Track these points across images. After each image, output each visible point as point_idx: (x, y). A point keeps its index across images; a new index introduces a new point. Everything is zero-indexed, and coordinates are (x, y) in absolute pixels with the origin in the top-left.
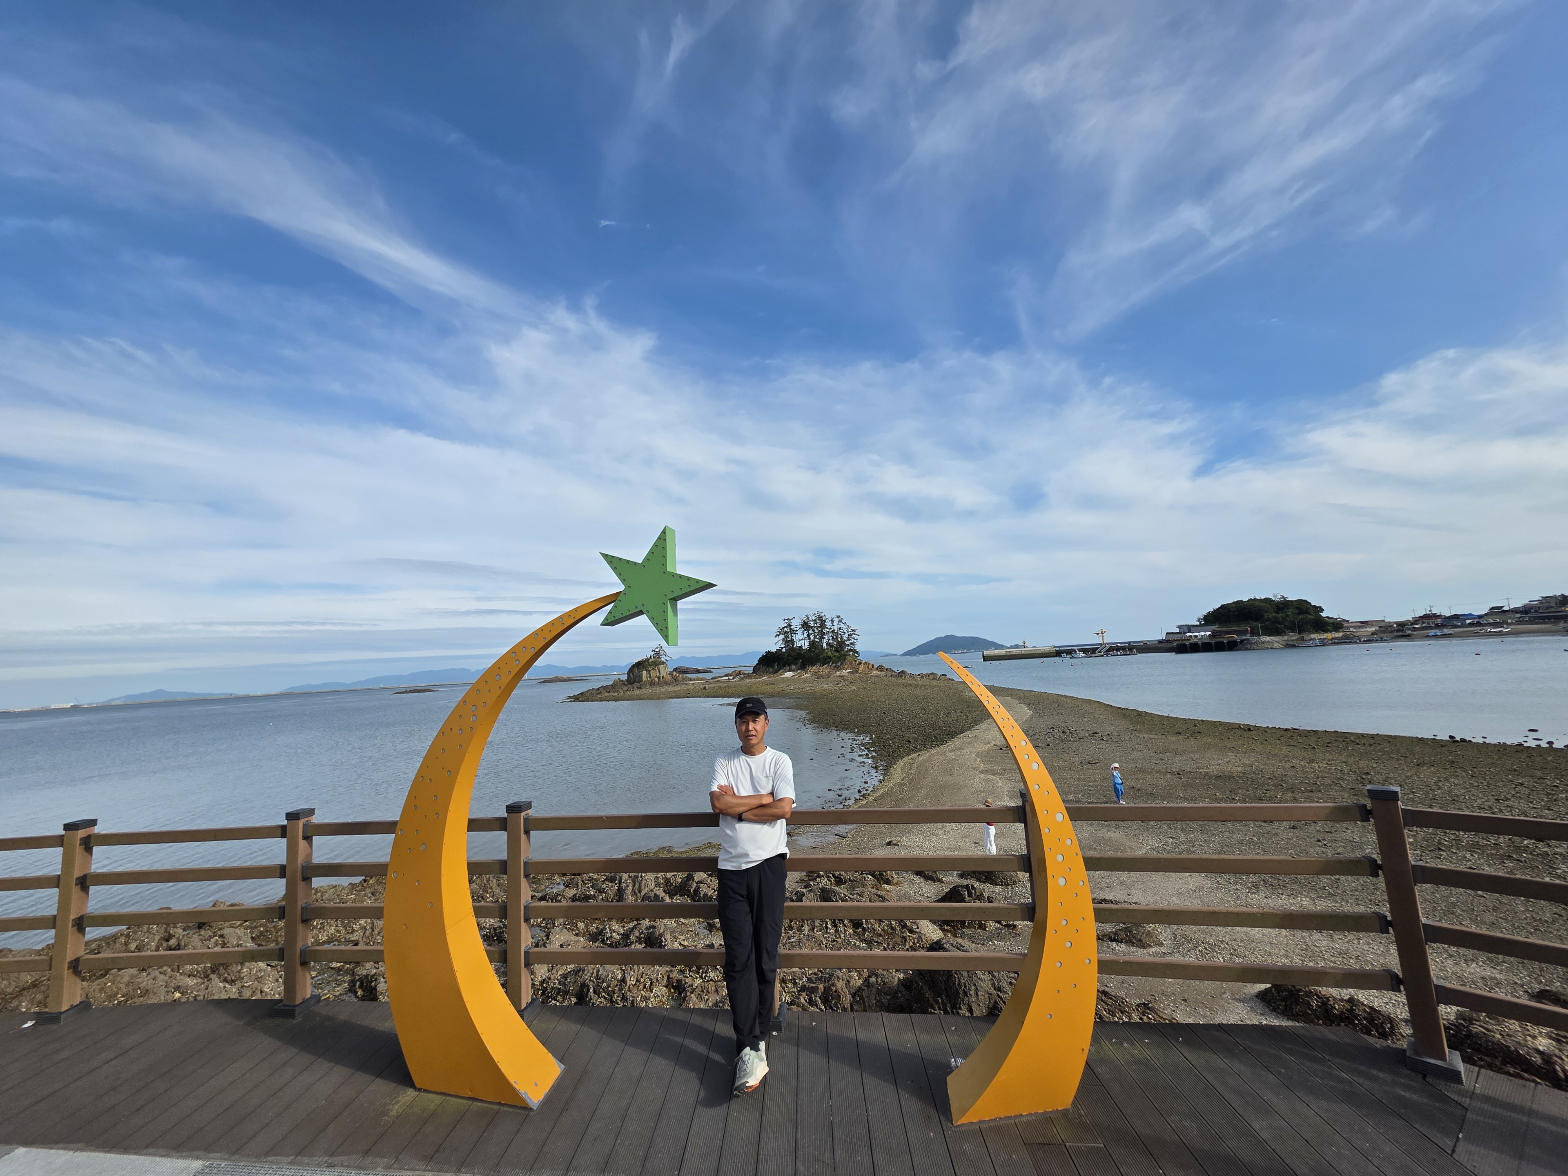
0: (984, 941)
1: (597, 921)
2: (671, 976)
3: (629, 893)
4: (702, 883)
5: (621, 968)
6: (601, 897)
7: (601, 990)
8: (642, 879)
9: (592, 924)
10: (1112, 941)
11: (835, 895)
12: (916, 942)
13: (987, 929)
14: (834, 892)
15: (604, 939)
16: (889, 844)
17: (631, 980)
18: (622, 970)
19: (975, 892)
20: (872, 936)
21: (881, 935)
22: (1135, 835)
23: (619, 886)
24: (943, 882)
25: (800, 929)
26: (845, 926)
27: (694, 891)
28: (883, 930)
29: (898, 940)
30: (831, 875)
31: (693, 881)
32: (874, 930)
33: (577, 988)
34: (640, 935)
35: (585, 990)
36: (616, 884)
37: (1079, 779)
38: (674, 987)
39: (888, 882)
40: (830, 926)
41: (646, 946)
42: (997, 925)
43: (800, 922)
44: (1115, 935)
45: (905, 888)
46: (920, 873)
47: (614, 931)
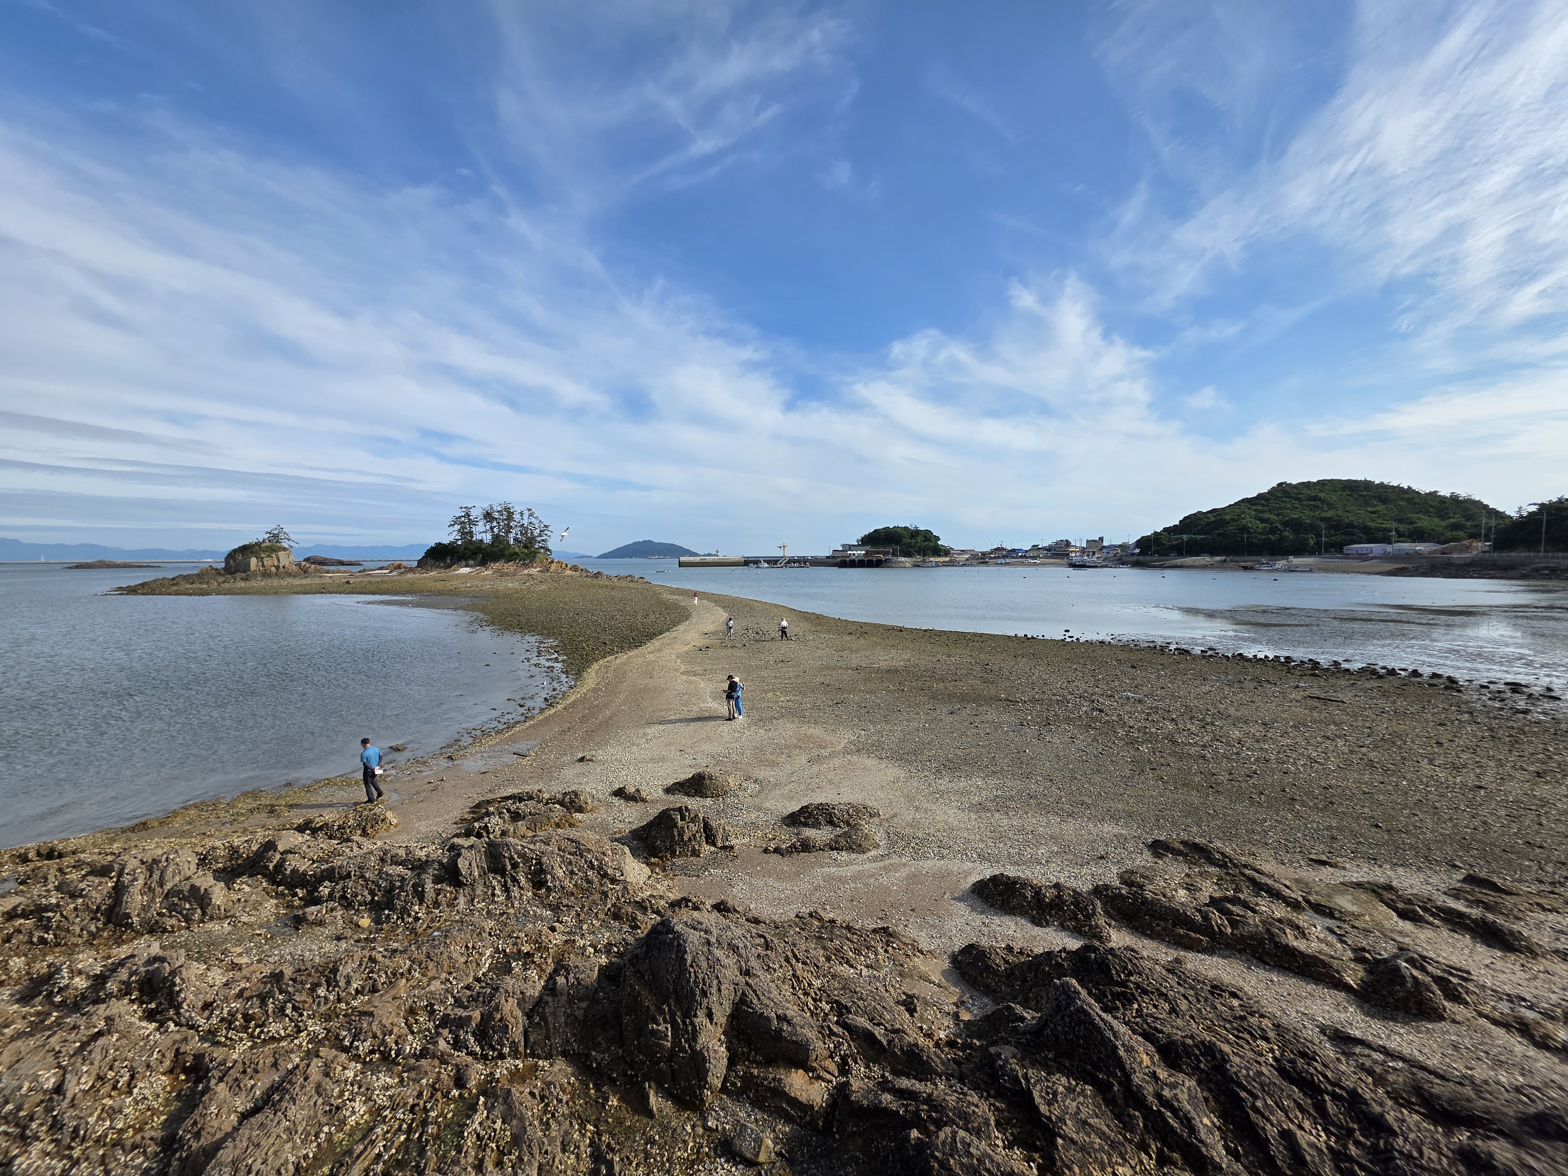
0: (699, 871)
1: (57, 950)
2: (182, 1051)
3: (137, 891)
4: (291, 853)
5: (59, 1063)
6: (72, 906)
8: (169, 864)
9: (45, 955)
10: (832, 849)
11: (509, 849)
12: (620, 895)
13: (701, 855)
14: (507, 845)
15: (52, 992)
16: (582, 760)
17: (78, 1084)
18: (59, 1066)
19: (689, 814)
20: (559, 898)
21: (572, 894)
22: (833, 730)
23: (118, 880)
24: (646, 802)
25: (451, 905)
26: (522, 888)
27: (275, 866)
28: (575, 885)
29: (597, 897)
30: (505, 811)
31: (275, 851)
32: (563, 888)
34: (131, 976)
36: (112, 878)
37: (775, 677)
38: (185, 1070)
39: (580, 810)
40: (498, 892)
41: (141, 997)
42: (713, 849)
43: (451, 893)
44: (836, 842)
45: (602, 815)
46: (620, 793)
47: (80, 973)
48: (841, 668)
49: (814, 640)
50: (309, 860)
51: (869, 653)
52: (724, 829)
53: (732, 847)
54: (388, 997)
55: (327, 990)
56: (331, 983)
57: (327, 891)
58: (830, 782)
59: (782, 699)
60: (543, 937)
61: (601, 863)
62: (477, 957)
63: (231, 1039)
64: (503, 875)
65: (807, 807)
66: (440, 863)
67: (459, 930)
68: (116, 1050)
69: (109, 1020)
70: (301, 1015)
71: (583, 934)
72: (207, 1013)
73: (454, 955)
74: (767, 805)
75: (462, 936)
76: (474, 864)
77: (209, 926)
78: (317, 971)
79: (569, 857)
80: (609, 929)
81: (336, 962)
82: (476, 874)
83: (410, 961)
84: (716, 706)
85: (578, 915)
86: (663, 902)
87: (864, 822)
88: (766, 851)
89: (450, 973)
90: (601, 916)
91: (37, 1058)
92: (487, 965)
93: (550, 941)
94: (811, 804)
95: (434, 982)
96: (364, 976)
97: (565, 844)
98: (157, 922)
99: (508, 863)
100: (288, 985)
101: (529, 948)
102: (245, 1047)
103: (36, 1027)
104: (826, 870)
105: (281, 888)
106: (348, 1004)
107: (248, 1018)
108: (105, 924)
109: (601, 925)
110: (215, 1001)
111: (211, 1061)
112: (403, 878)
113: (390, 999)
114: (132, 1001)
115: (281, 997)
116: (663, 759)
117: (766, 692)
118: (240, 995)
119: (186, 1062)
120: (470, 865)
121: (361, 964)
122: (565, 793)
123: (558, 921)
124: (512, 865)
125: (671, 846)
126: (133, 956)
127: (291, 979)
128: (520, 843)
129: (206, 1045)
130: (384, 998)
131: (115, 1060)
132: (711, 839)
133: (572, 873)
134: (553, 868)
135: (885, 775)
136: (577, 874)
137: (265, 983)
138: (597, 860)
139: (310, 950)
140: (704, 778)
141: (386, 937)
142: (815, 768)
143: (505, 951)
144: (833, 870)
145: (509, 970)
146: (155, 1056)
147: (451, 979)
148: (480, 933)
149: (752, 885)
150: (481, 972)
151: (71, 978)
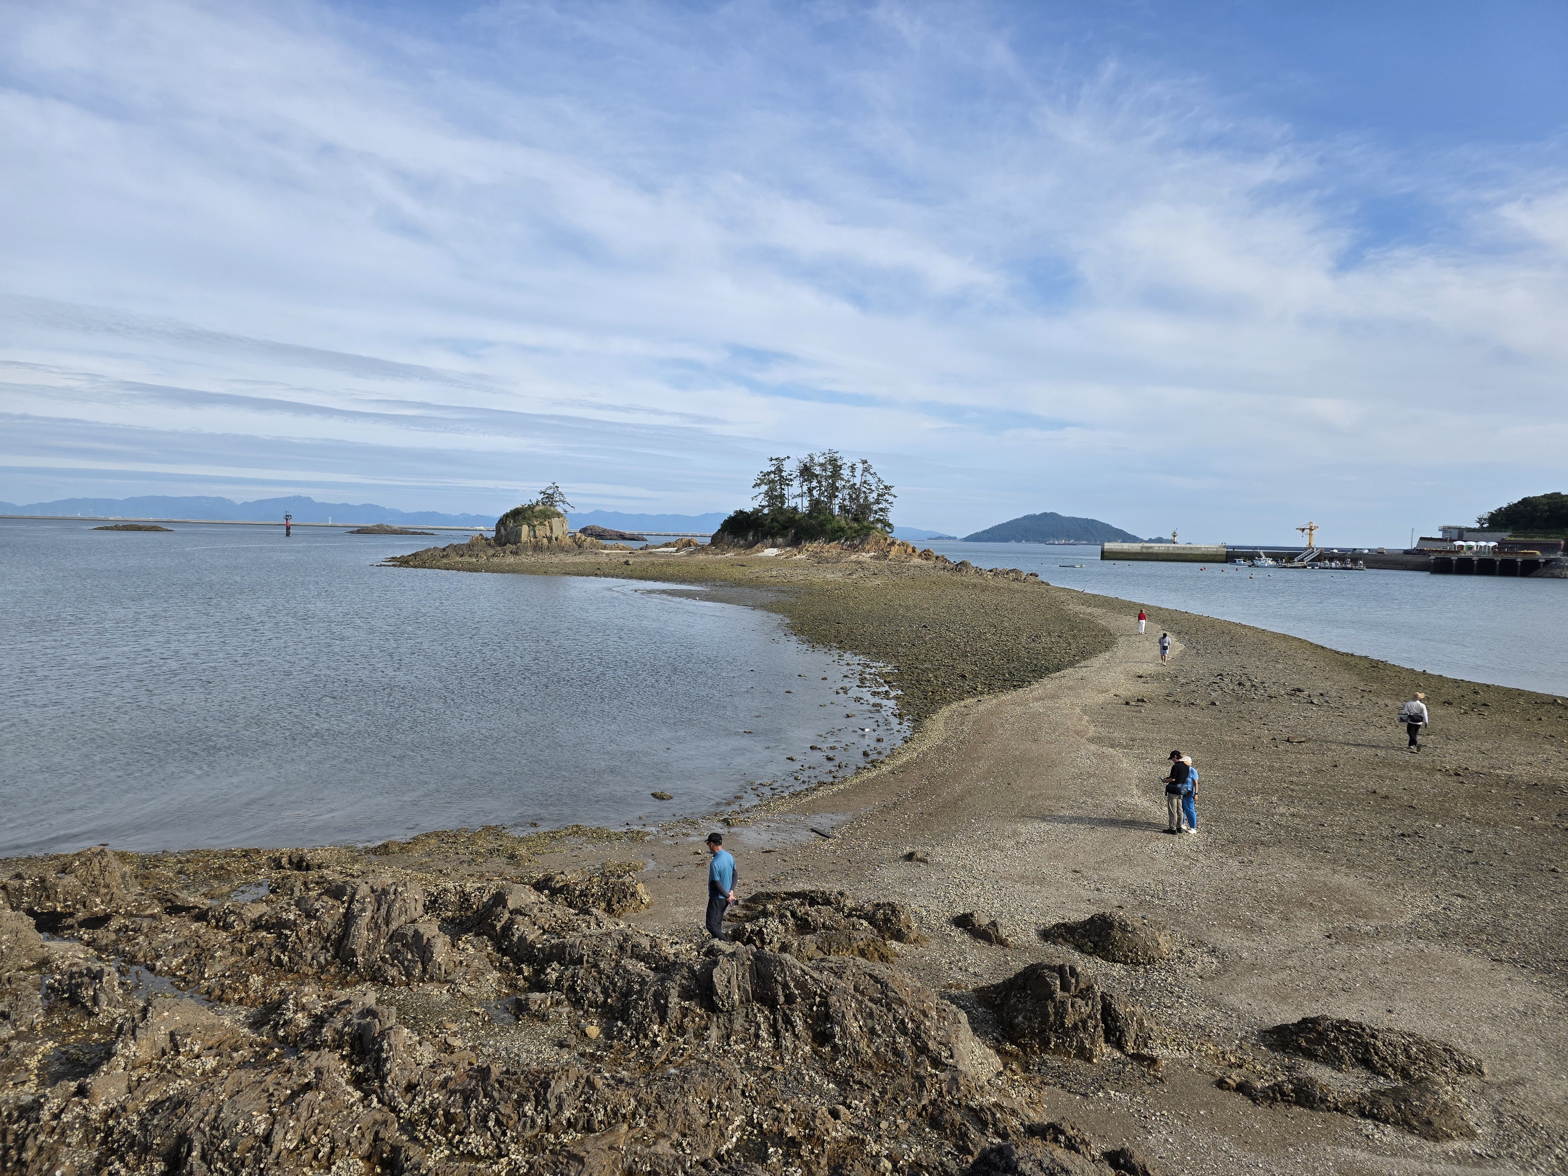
0: (1088, 1086)
1: (290, 976)
2: (381, 1135)
3: (364, 925)
4: (521, 914)
5: (271, 1108)
6: (306, 927)
7: (215, 1156)
8: (396, 897)
9: (279, 979)
10: (1363, 1115)
11: (782, 970)
12: (945, 1089)
13: (1095, 1061)
14: (781, 964)
15: (278, 1022)
16: (910, 857)
17: (284, 1139)
18: (270, 1113)
19: (1077, 981)
20: (850, 1067)
21: (870, 1066)
22: (1389, 885)
23: (349, 908)
24: (1007, 946)
25: (700, 1035)
26: (796, 1036)
27: (503, 928)
28: (876, 1053)
29: (907, 1081)
30: (789, 914)
31: (504, 907)
32: (857, 1053)
33: (170, 1142)
34: (345, 1026)
35: (184, 1150)
36: (343, 903)
37: (1271, 769)
38: (383, 1163)
39: (899, 936)
40: (764, 1034)
41: (352, 1054)
42: (1117, 1054)
43: (702, 1018)
44: (1373, 1103)
45: (932, 952)
46: (964, 922)
47: (303, 1008)
48: (1419, 767)
49: (1360, 707)
50: (540, 928)
51: (1487, 745)
52: (1141, 1024)
53: (1153, 1061)
54: (603, 1143)
55: (536, 1110)
56: (541, 1102)
57: (555, 975)
58: (1372, 984)
59: (1282, 810)
60: (818, 1122)
61: (918, 1028)
62: (722, 1121)
63: (430, 1140)
64: (773, 1009)
65: (1315, 1021)
66: (691, 969)
67: (703, 1075)
68: (321, 1112)
69: (319, 1071)
70: (504, 1134)
71: (879, 1136)
72: (409, 1096)
73: (692, 1110)
74: (1231, 999)
75: (706, 1085)
76: (734, 982)
77: (429, 987)
78: (526, 1079)
79: (870, 1004)
80: (922, 1140)
81: (548, 1074)
82: (736, 997)
83: (636, 1100)
84: (1147, 804)
85: (876, 1103)
86: (1015, 1122)
87: (1442, 1079)
88: (1221, 1084)
89: (684, 1135)
90: (911, 1114)
91: (253, 1095)
92: (734, 1140)
93: (827, 1130)
94: (1325, 1018)
95: (662, 1141)
96: (579, 1104)
97: (865, 982)
98: (380, 967)
99: (780, 993)
100: (493, 1087)
101: (795, 1132)
102: (442, 1155)
103: (259, 1061)
104: (1346, 1151)
105: (506, 959)
106: (557, 1137)
107: (449, 1118)
108: (334, 958)
109: (909, 1130)
110: (419, 1084)
111: (407, 1160)
112: (643, 979)
113: (606, 1147)
114: (343, 1057)
115: (485, 1102)
116: (1042, 880)
117: (1249, 793)
118: (443, 1085)
119: (382, 1152)
120: (729, 982)
121: (576, 1086)
122: (878, 905)
123: (844, 1103)
124: (786, 996)
125: (1042, 1031)
126: (348, 1002)
127: (497, 1081)
128: (798, 964)
129: (404, 1138)
130: (599, 1143)
131: (319, 1124)
132: (1115, 1037)
133: (872, 1031)
134: (843, 1016)
135: (1505, 994)
136: (879, 1036)
137: (471, 1077)
138: (913, 1021)
139: (528, 1051)
140: (1111, 925)
141: (615, 1060)
142: (1341, 951)
143: (761, 1126)
144: (1361, 1155)
145: (763, 1158)
146: (355, 1133)
147: (684, 1144)
148: (729, 1088)
149: (1185, 1138)
150: (725, 1147)
151: (295, 1012)
